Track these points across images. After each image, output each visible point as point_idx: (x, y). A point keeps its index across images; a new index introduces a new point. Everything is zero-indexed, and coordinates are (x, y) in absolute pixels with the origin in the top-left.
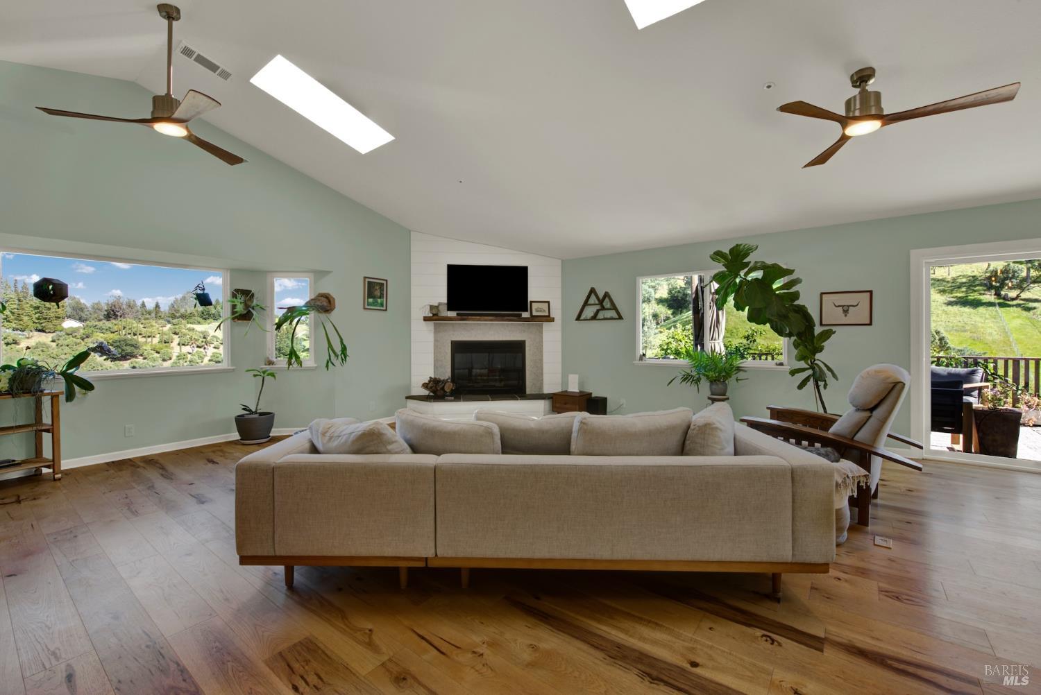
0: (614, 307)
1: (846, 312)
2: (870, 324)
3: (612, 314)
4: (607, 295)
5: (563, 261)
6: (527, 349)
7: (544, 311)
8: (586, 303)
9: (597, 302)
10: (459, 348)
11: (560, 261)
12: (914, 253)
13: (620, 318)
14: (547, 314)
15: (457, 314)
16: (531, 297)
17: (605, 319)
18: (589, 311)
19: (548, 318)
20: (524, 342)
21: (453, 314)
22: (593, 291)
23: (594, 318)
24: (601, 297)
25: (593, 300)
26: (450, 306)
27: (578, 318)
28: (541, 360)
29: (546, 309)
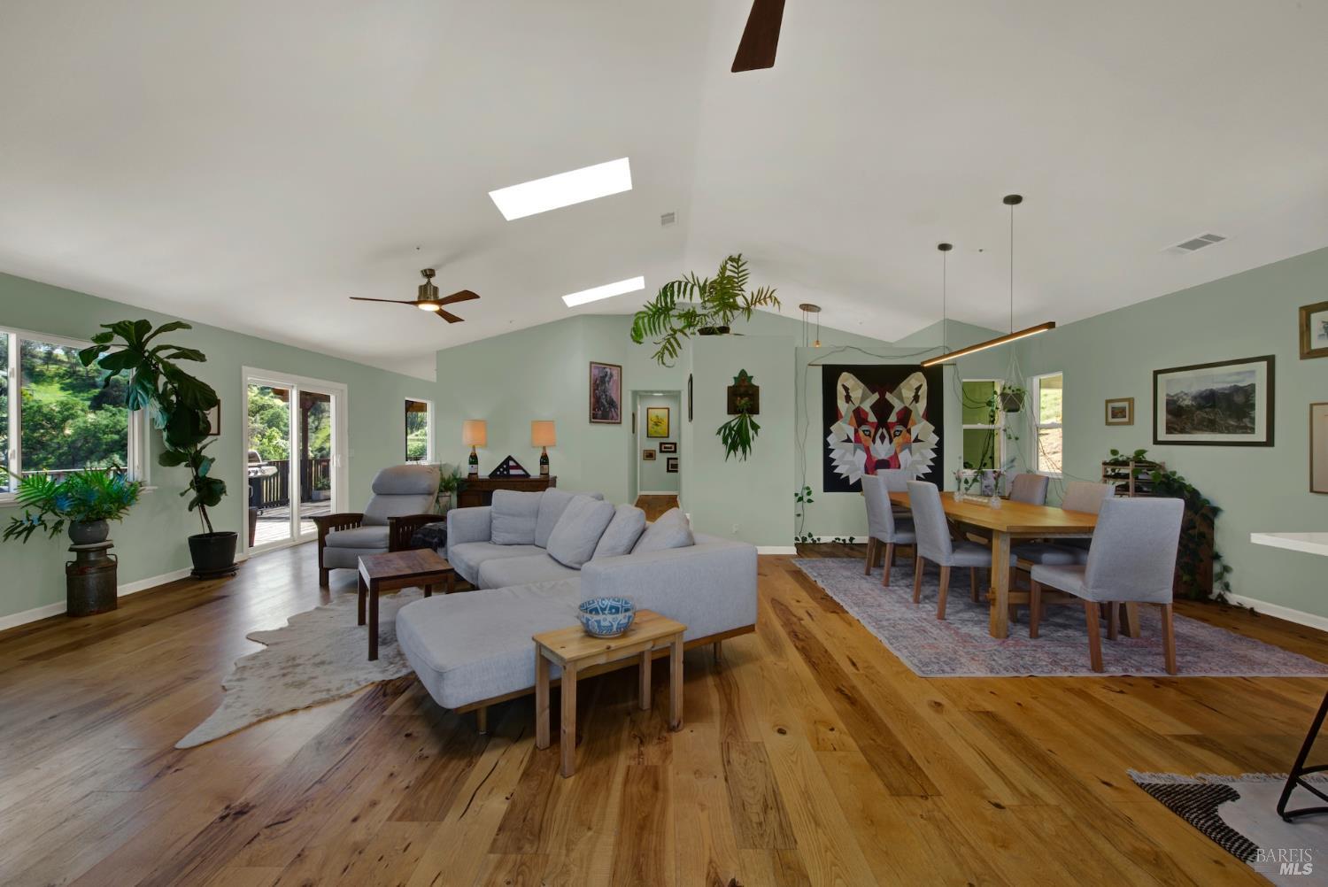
2: (218, 434)
12: (244, 369)
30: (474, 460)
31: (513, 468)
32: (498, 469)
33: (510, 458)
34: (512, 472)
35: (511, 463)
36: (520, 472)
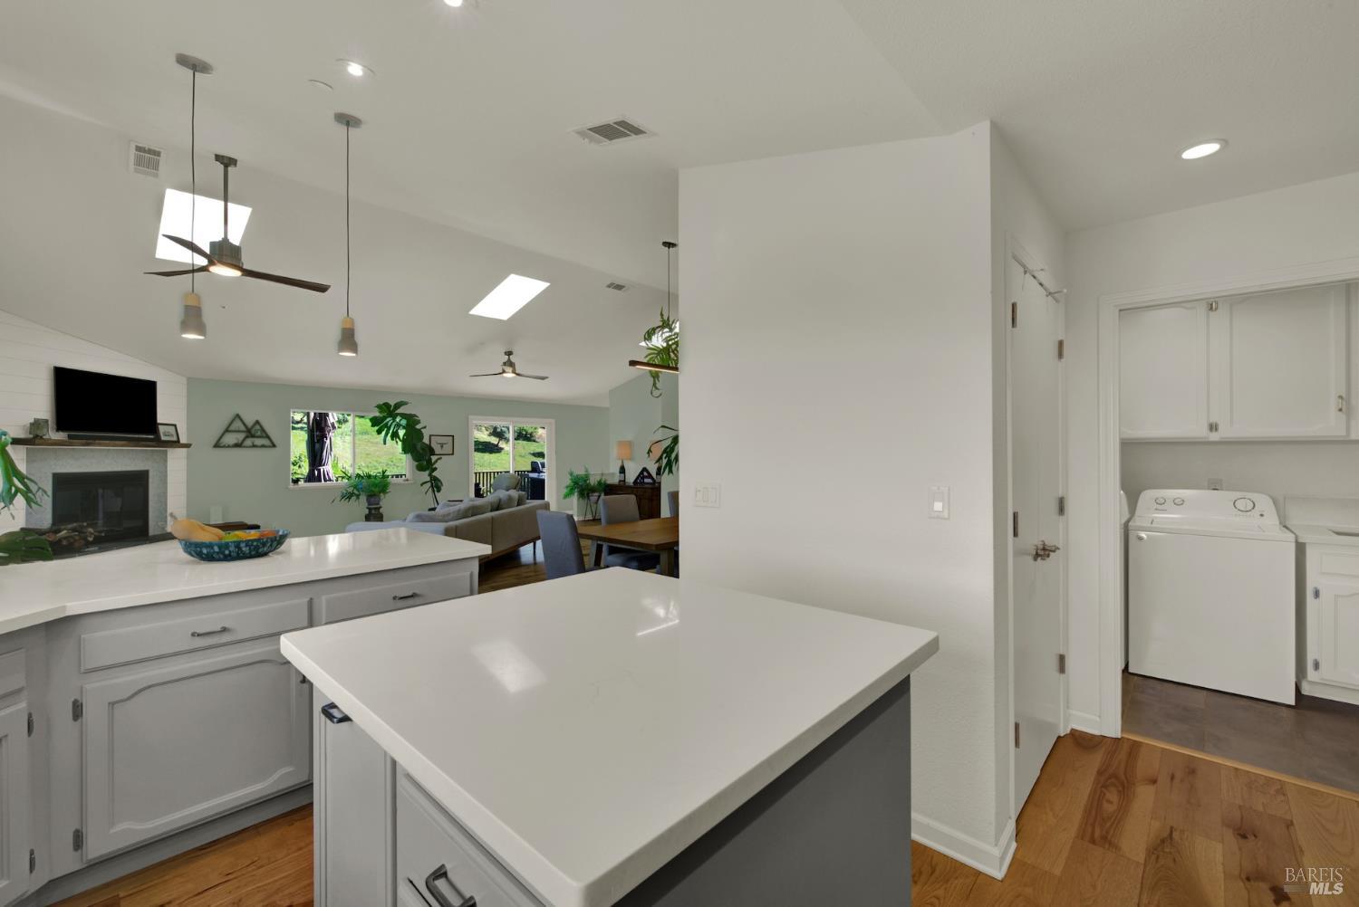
0: (268, 437)
1: (442, 447)
2: (453, 454)
3: (265, 442)
4: (257, 422)
5: (189, 379)
6: (150, 480)
7: (172, 435)
8: (227, 431)
9: (243, 428)
10: (63, 481)
11: (184, 380)
12: (470, 417)
13: (274, 446)
14: (175, 439)
15: (72, 437)
16: (160, 419)
17: (254, 446)
18: (231, 439)
19: (176, 444)
20: (148, 472)
21: (61, 436)
22: (237, 417)
23: (237, 445)
24: (249, 425)
25: (238, 426)
27: (217, 445)
28: (165, 493)
29: (174, 433)
30: (622, 470)
31: (647, 477)
32: (637, 478)
33: (645, 469)
34: (646, 480)
35: (645, 474)
36: (649, 480)
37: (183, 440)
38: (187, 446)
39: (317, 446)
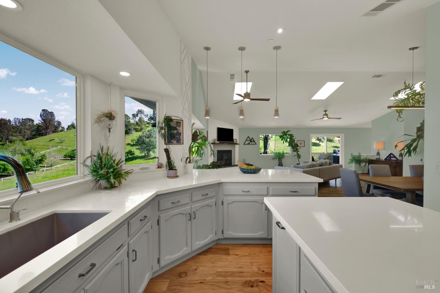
0: (254, 141)
1: (301, 144)
2: (304, 147)
3: (254, 143)
6: (232, 152)
8: (246, 140)
10: (219, 152)
11: (238, 128)
12: (310, 134)
13: (256, 144)
14: (236, 143)
15: (220, 142)
16: (234, 138)
17: (252, 144)
18: (247, 142)
19: (236, 144)
20: (232, 150)
21: (218, 142)
22: (248, 137)
23: (249, 144)
24: (251, 139)
25: (248, 139)
26: (219, 140)
27: (244, 144)
28: (235, 155)
29: (236, 141)
30: (378, 154)
31: (392, 157)
32: (387, 157)
33: (391, 154)
34: (392, 159)
35: (392, 156)
36: (395, 159)
37: (238, 143)
38: (239, 144)
39: (266, 144)
